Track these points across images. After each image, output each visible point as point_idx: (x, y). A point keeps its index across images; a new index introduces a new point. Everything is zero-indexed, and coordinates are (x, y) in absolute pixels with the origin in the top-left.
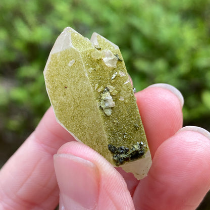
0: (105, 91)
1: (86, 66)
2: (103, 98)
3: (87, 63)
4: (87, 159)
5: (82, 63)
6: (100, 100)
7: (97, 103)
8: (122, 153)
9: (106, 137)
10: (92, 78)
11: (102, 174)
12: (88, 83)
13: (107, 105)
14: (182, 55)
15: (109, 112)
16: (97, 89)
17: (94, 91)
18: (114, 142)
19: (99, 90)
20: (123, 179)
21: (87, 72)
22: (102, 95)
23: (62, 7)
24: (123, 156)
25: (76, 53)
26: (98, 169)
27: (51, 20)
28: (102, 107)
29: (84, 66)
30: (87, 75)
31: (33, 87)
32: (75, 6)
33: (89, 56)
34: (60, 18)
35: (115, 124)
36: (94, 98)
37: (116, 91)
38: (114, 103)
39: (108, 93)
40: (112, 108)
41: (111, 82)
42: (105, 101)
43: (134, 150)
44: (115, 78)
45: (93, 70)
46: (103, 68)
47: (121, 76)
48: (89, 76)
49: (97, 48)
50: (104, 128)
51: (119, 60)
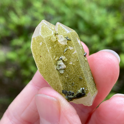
0: (59, 60)
1: (48, 46)
2: (58, 64)
3: (48, 44)
4: (52, 97)
5: (45, 44)
6: (57, 65)
7: (55, 67)
8: (70, 95)
9: (61, 86)
10: (52, 53)
11: (61, 105)
12: (50, 55)
13: (61, 68)
15: (62, 72)
16: (55, 59)
17: (53, 60)
18: (66, 88)
19: (56, 59)
20: (74, 108)
21: (49, 49)
22: (58, 62)
23: (37, 5)
24: (71, 96)
25: (42, 38)
26: (59, 102)
28: (58, 69)
29: (47, 46)
30: (48, 51)
32: (45, 3)
33: (49, 40)
34: (36, 11)
35: (67, 78)
36: (53, 64)
37: (66, 59)
38: (65, 66)
39: (61, 61)
40: (64, 69)
41: (63, 54)
42: (60, 65)
43: (78, 93)
44: (66, 51)
45: (52, 48)
46: (58, 46)
47: (70, 49)
48: (50, 51)
49: (56, 33)
50: (59, 81)
51: (68, 40)
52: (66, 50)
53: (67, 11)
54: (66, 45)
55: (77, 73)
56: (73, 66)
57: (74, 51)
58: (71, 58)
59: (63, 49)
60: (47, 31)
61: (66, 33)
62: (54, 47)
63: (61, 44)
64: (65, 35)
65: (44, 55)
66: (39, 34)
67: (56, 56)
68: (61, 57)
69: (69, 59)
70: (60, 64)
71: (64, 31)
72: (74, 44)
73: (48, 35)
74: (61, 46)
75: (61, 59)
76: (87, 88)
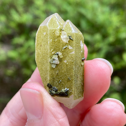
1: (50, 38)
2: (53, 58)
3: (51, 36)
5: (48, 36)
6: (51, 58)
7: (49, 60)
8: (54, 90)
9: (49, 79)
10: (51, 45)
12: (48, 47)
13: (54, 62)
14: (110, 31)
15: (54, 66)
16: (52, 52)
17: (50, 52)
18: (52, 83)
21: (50, 41)
22: (54, 56)
23: (39, 2)
24: (54, 92)
25: (47, 29)
27: (33, 10)
28: (51, 62)
31: (21, 50)
33: (53, 32)
35: (56, 74)
36: (49, 56)
37: (62, 56)
38: (59, 62)
39: (57, 56)
40: (57, 64)
41: (62, 50)
42: (54, 60)
43: (61, 91)
44: (65, 49)
45: (53, 41)
46: (59, 41)
47: (69, 49)
48: (50, 43)
49: (62, 29)
50: (49, 74)
51: (71, 39)
52: (65, 47)
53: (69, 9)
54: (67, 43)
55: (68, 73)
56: (67, 65)
57: (72, 52)
58: (67, 57)
59: (63, 46)
60: (55, 24)
61: (71, 32)
62: (55, 41)
63: (63, 41)
64: (70, 34)
65: (44, 45)
66: (47, 24)
67: (54, 50)
68: (57, 53)
69: (65, 57)
70: (55, 58)
71: (70, 30)
72: (74, 45)
73: (54, 28)
74: (62, 42)
75: (58, 54)
76: (72, 90)
